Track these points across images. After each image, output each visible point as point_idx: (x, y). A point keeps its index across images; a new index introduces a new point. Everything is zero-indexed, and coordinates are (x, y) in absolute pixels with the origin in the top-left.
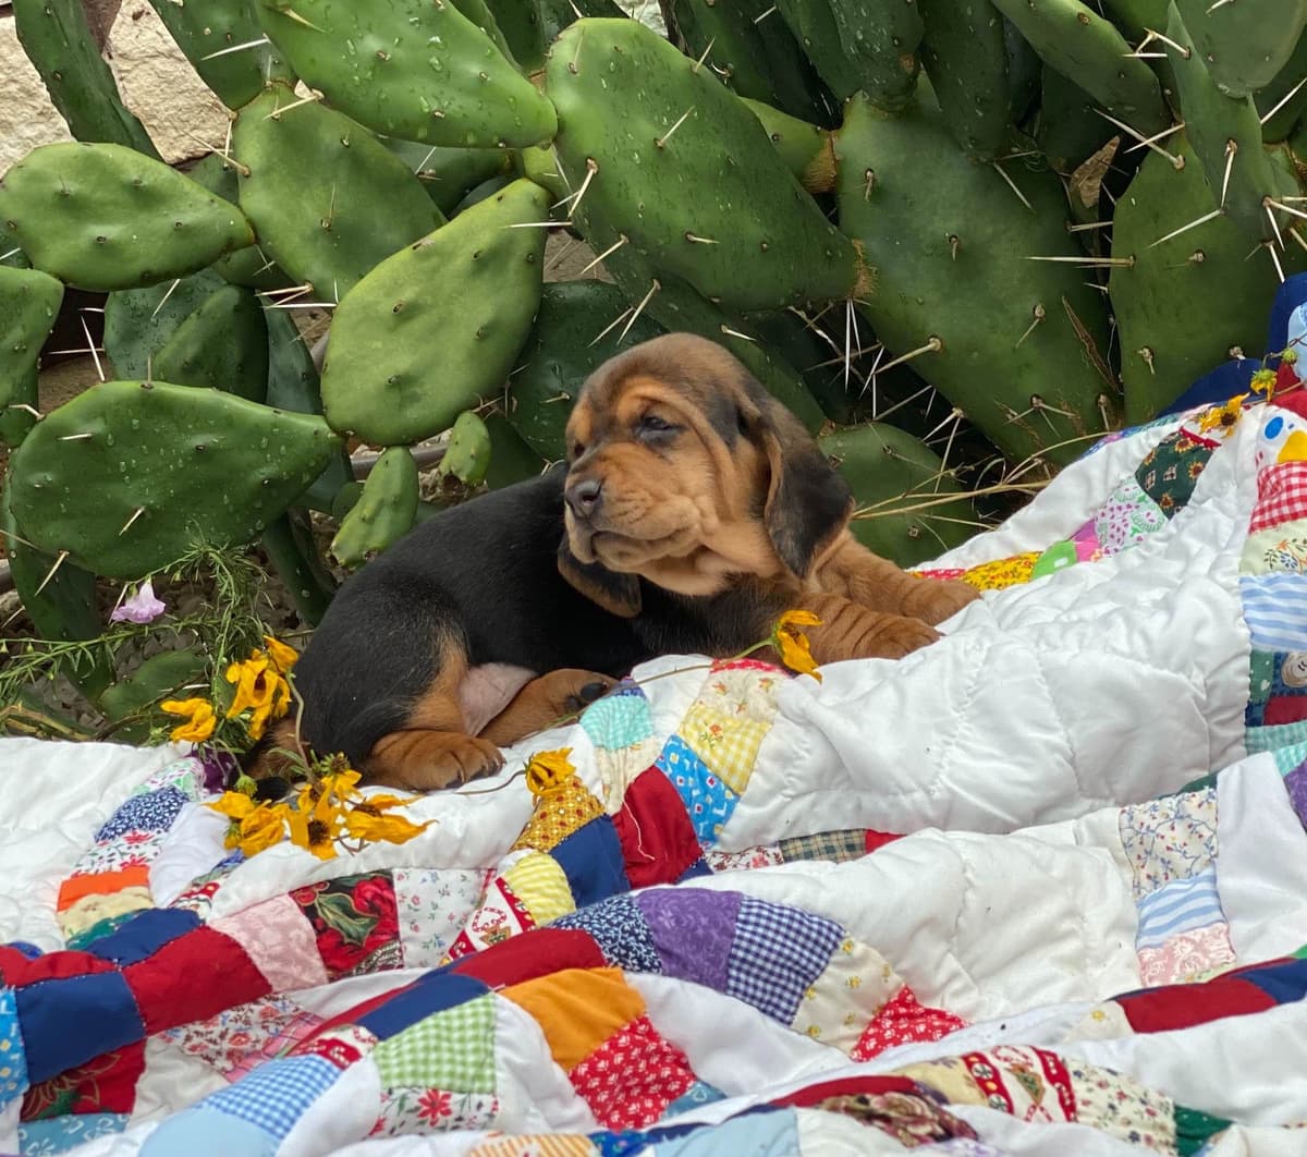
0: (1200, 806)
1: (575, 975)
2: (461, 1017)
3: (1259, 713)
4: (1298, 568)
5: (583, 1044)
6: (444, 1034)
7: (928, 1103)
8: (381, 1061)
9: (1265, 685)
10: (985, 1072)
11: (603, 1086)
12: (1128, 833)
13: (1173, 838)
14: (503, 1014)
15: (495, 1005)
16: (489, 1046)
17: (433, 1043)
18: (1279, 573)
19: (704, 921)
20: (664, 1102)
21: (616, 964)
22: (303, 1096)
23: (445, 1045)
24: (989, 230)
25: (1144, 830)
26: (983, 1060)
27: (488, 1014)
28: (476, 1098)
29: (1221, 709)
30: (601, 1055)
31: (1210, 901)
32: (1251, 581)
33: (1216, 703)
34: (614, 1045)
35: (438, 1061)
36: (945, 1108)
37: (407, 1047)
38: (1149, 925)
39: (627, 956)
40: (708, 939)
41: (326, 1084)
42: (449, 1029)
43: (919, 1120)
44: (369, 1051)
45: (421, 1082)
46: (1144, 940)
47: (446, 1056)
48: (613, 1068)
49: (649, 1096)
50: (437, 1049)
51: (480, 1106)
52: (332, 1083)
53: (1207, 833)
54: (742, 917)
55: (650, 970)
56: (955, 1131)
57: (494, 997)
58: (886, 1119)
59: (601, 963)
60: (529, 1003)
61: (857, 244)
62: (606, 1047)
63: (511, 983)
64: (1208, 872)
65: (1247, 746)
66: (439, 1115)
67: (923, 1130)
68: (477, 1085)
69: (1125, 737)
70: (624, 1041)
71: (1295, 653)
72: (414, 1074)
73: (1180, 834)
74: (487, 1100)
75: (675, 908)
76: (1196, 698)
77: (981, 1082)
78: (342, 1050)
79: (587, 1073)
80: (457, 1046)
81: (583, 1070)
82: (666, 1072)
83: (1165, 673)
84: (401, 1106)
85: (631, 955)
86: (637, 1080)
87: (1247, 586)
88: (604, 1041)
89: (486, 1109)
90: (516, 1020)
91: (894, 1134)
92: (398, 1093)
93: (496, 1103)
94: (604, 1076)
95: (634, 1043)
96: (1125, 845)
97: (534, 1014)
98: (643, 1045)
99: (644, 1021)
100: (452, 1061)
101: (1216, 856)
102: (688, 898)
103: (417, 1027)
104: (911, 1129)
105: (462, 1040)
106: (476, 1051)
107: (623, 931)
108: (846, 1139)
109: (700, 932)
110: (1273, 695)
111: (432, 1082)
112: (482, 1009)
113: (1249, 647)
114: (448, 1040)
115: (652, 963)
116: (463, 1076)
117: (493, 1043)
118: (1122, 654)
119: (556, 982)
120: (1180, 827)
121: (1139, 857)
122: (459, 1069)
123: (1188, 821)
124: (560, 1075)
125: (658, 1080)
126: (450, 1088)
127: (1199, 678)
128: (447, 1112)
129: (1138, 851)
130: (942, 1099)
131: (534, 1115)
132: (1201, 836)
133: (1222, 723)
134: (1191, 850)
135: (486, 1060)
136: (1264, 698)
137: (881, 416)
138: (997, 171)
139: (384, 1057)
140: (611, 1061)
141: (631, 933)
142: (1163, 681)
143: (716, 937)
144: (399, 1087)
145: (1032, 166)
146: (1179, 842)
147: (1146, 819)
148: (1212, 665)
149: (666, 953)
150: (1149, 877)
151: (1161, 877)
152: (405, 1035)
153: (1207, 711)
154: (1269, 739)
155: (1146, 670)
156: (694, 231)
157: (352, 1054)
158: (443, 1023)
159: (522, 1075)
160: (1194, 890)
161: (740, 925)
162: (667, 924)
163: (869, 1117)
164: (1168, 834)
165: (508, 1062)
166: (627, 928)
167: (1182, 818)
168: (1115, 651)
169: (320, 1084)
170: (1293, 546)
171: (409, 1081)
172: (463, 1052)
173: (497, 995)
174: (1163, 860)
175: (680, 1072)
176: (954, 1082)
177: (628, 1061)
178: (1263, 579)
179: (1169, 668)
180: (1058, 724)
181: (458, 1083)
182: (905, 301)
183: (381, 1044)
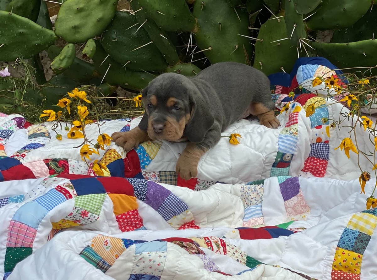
0: (260, 189)
1: (126, 196)
2: (97, 197)
3: (276, 165)
4: (293, 134)
5: (121, 211)
6: (92, 199)
7: (195, 246)
8: (76, 200)
9: (279, 159)
10: (208, 241)
11: (123, 221)
12: (243, 193)
13: (253, 196)
14: (106, 199)
15: (106, 197)
16: (101, 205)
17: (89, 200)
18: (288, 135)
19: (159, 195)
20: (134, 228)
21: (136, 196)
22: (56, 203)
23: (92, 202)
24: (229, 24)
25: (246, 193)
26: (208, 239)
27: (103, 198)
28: (94, 215)
29: (267, 163)
30: (124, 214)
31: (260, 212)
32: (281, 135)
33: (267, 161)
34: (128, 213)
35: (89, 205)
36: (199, 247)
37: (83, 199)
38: (246, 216)
39: (139, 196)
40: (158, 199)
41: (63, 201)
42: (94, 198)
43: (193, 249)
44: (74, 197)
45: (83, 208)
46: (245, 220)
47: (91, 204)
48: (126, 218)
49: (132, 226)
50: (90, 202)
51: (95, 217)
52: (64, 201)
53: (261, 195)
54: (168, 197)
55: (142, 201)
56: (200, 252)
57: (106, 195)
58: (186, 247)
59: (133, 195)
60: (113, 199)
61: (196, 19)
62: (126, 213)
63: (111, 193)
64: (260, 204)
65: (271, 171)
66: (85, 216)
67: (194, 251)
68: (96, 213)
69: (245, 166)
70: (130, 213)
71: (287, 154)
72: (82, 206)
73: (254, 195)
74: (97, 216)
75: (155, 190)
76: (263, 159)
77: (207, 243)
78: (69, 195)
79: (120, 217)
80: (94, 203)
81: (119, 216)
82: (137, 223)
83: (257, 152)
84: (77, 212)
85: (140, 196)
86: (130, 222)
87: (280, 136)
88: (126, 212)
89: (96, 218)
90: (109, 201)
91: (188, 251)
92: (77, 209)
93: (98, 218)
94: (124, 219)
95: (133, 214)
96: (242, 195)
97: (113, 202)
98: (134, 216)
99: (137, 210)
100: (92, 206)
101: (262, 201)
102: (159, 188)
103: (87, 195)
104: (191, 250)
105: (96, 202)
106: (98, 205)
107: (141, 190)
108: (177, 250)
109: (157, 197)
110: (280, 162)
111: (86, 209)
112: (103, 197)
113: (277, 150)
114: (93, 201)
115: (144, 200)
116: (93, 210)
117: (102, 205)
118: (248, 146)
119: (120, 196)
120: (255, 193)
121: (245, 199)
122: (93, 208)
123: (257, 192)
124: (114, 216)
125: (135, 224)
126: (89, 211)
127: (265, 155)
128: (87, 216)
129: (245, 198)
130: (198, 245)
131: (106, 223)
132: (259, 196)
133: (267, 166)
134: (257, 199)
135: (99, 208)
136: (278, 162)
137: (193, 61)
138: (234, 10)
139: (77, 200)
140: (126, 217)
141: (142, 191)
142: (256, 154)
143: (160, 200)
144: (78, 207)
145: (243, 11)
146: (254, 197)
147: (247, 190)
148: (268, 153)
149: (148, 199)
150: (247, 204)
151: (249, 204)
152: (83, 196)
153: (265, 162)
154: (276, 171)
155: (253, 151)
156: (159, 10)
157: (71, 197)
158: (93, 197)
159: (106, 214)
160: (256, 209)
161: (167, 199)
162: (151, 193)
163: (183, 246)
164: (252, 195)
165: (104, 210)
166: (142, 190)
167: (255, 191)
168: (246, 145)
169: (61, 201)
170: (292, 129)
171: (81, 207)
172: (95, 205)
173: (107, 194)
174: (250, 201)
175: (140, 223)
176: (202, 243)
177: (130, 218)
178: (284, 135)
179: (258, 152)
180: (229, 160)
181: (91, 211)
182: (205, 36)
183: (78, 196)
